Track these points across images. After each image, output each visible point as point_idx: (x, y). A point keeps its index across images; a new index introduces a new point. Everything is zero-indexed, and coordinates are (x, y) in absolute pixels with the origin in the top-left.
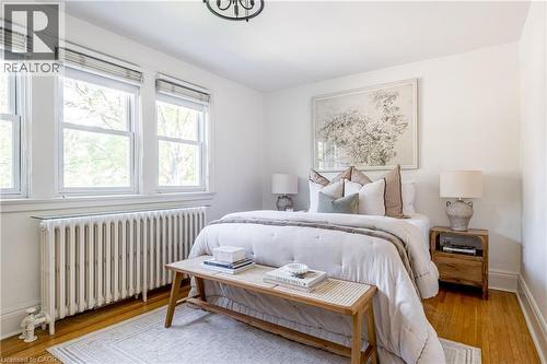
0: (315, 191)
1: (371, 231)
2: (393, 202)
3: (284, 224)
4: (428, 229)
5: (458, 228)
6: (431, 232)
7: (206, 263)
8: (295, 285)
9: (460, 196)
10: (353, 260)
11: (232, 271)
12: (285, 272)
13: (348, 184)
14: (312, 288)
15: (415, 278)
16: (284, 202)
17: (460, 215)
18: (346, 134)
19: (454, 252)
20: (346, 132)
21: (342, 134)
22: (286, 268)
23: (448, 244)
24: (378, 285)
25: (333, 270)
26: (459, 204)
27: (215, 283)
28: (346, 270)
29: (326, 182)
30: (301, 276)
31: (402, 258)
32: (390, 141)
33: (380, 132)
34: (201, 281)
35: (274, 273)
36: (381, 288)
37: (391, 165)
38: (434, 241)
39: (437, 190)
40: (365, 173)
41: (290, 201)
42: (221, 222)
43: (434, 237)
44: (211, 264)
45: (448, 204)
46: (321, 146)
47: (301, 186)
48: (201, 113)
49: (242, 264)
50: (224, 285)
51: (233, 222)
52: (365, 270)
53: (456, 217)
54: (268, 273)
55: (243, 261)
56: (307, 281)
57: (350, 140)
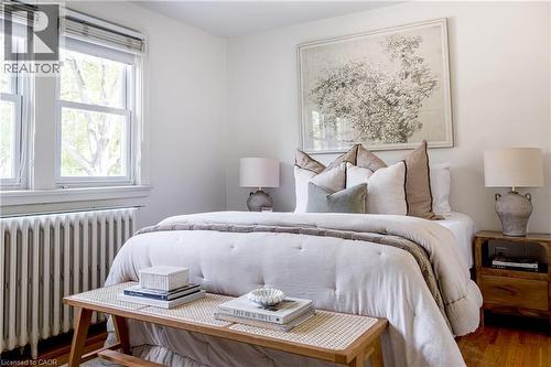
0: (302, 181)
1: (380, 236)
2: (417, 195)
3: (249, 230)
4: (470, 234)
5: (512, 232)
6: (474, 240)
7: (127, 293)
8: (263, 321)
9: (513, 185)
10: (352, 281)
11: (166, 304)
12: (249, 302)
13: (351, 170)
14: (290, 325)
15: (446, 305)
16: (259, 200)
17: (514, 212)
18: (349, 98)
19: (507, 268)
20: (349, 95)
21: (342, 98)
22: (250, 295)
23: (501, 256)
24: (389, 317)
25: (323, 297)
26: (512, 196)
27: (145, 323)
28: (343, 297)
29: (320, 168)
30: (273, 307)
31: (425, 274)
32: (413, 106)
33: (398, 94)
34: (122, 322)
35: (231, 304)
36: (393, 322)
37: (415, 142)
38: (479, 253)
39: (481, 178)
40: (378, 155)
41: (269, 198)
42: (156, 230)
43: (479, 246)
44: (134, 294)
45: (497, 196)
46: (317, 117)
47: (283, 174)
48: (129, 67)
49: (183, 292)
50: (159, 326)
51: (173, 229)
52: (369, 296)
53: (509, 215)
54: (224, 305)
55: (185, 288)
56: (282, 314)
57: (356, 106)
